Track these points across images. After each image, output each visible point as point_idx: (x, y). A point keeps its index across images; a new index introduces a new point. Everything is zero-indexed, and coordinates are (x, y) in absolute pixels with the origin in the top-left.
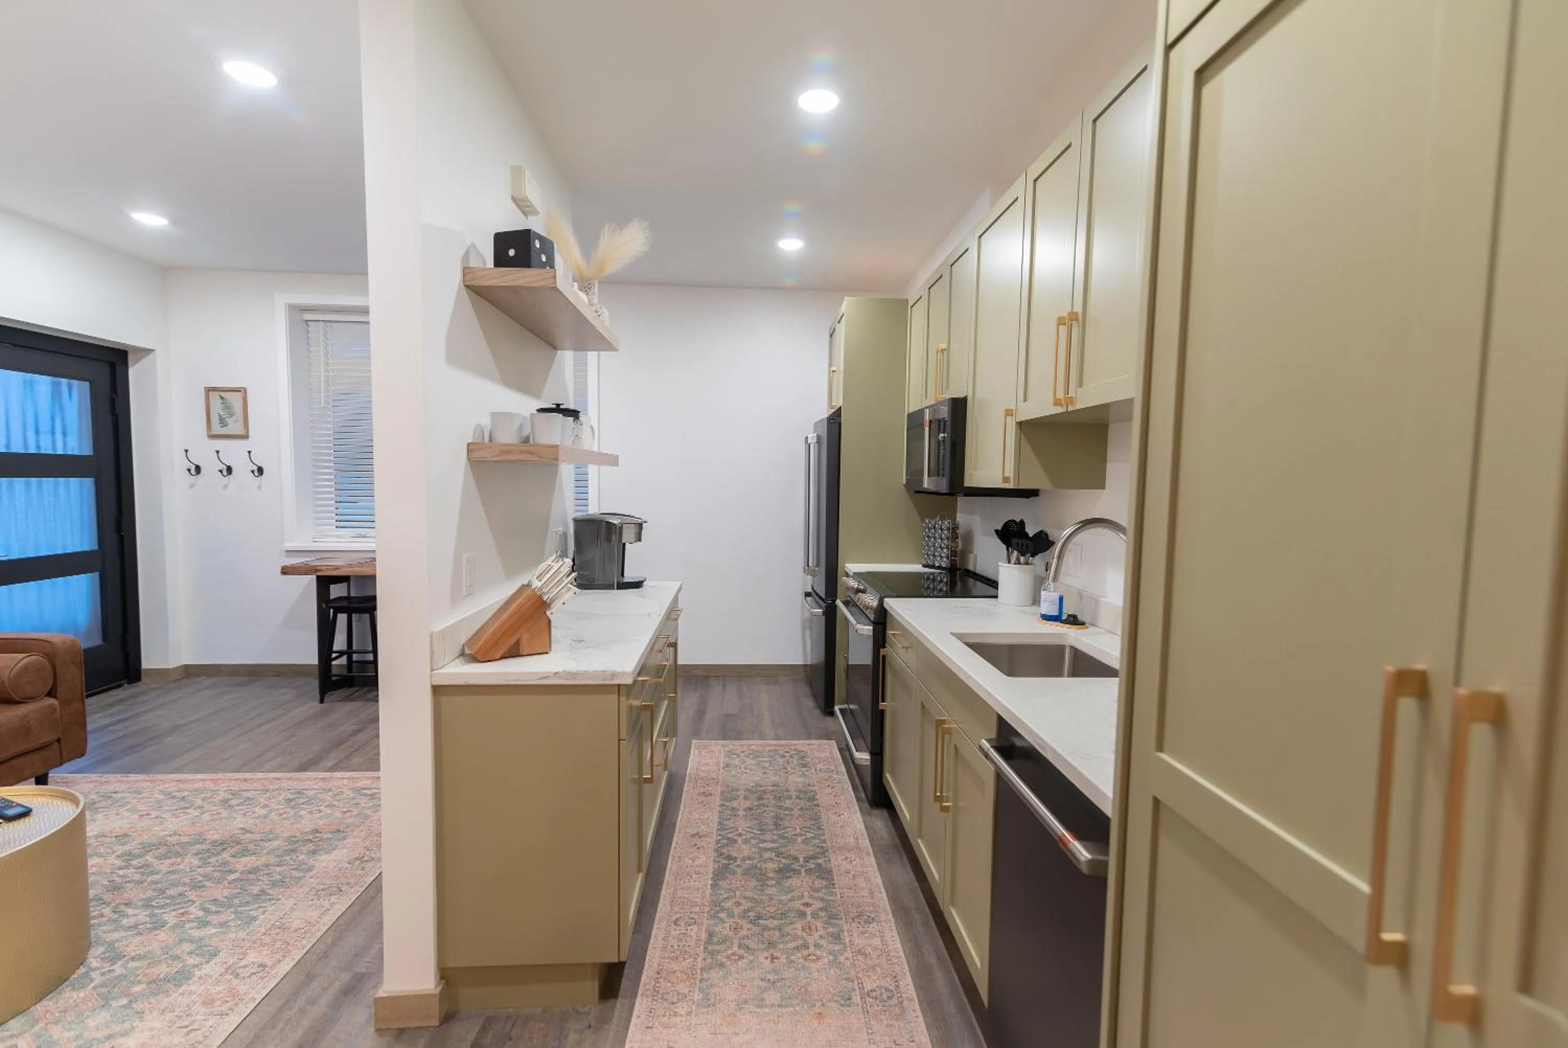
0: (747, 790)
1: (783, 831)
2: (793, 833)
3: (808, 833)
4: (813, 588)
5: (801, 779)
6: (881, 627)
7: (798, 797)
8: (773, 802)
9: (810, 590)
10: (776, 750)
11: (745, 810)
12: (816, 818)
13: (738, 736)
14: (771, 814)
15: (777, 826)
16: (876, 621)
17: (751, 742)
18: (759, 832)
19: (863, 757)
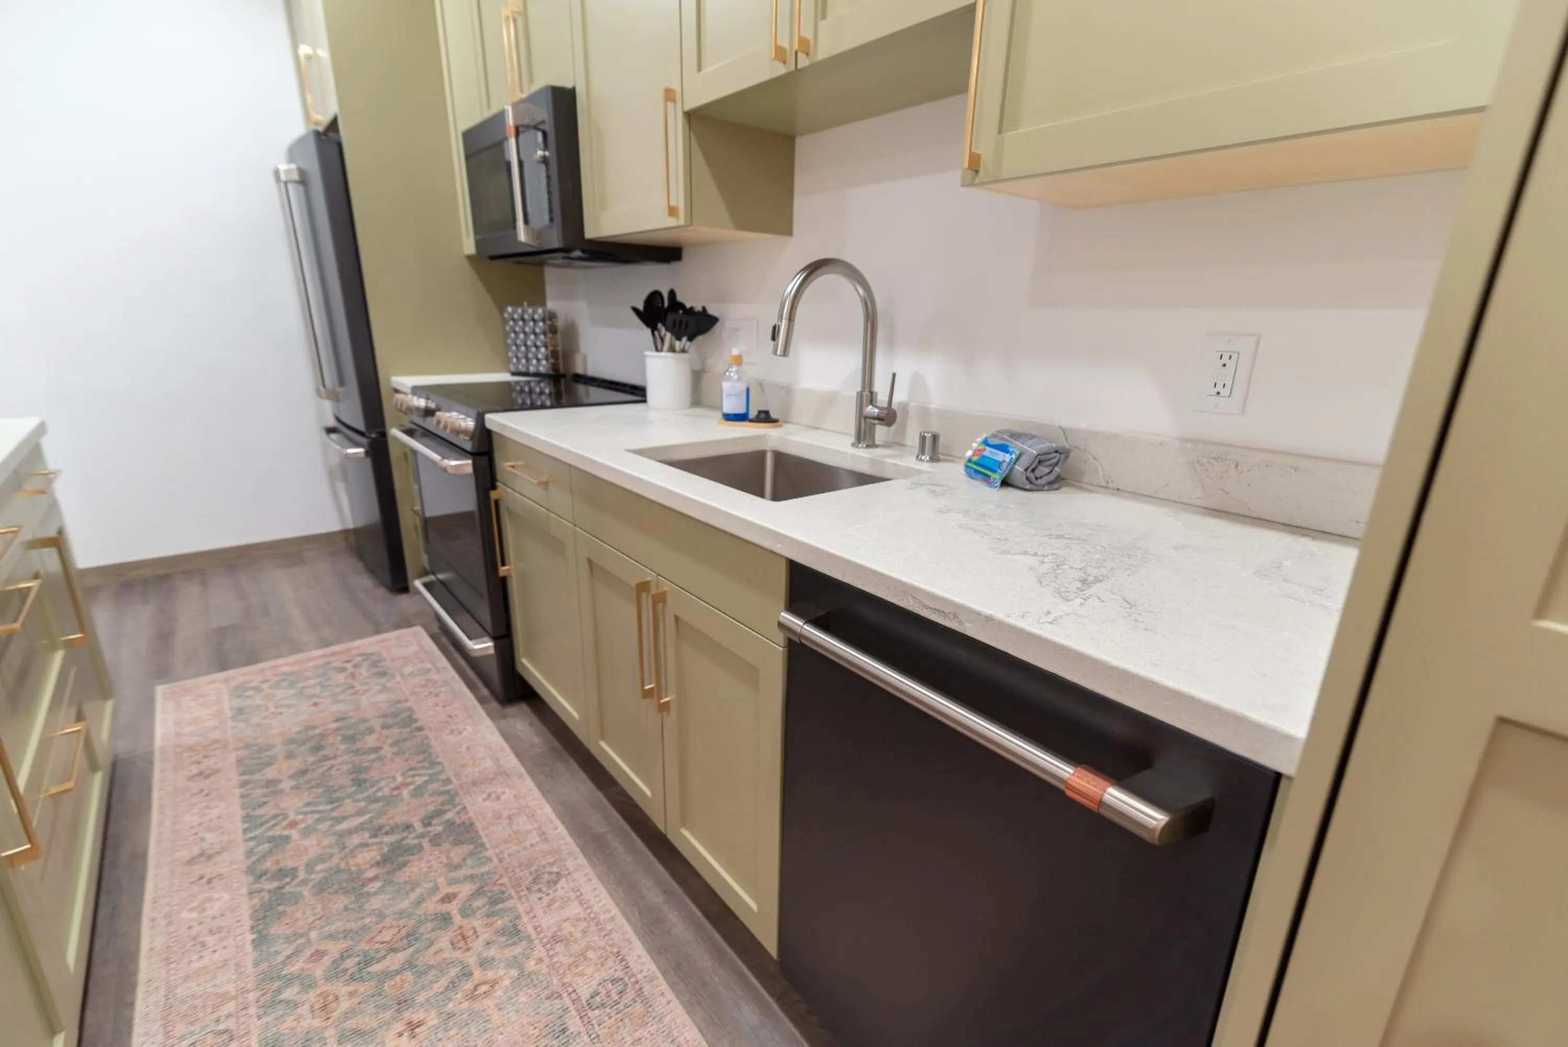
0: (291, 741)
1: (374, 789)
2: (393, 785)
3: (417, 778)
4: (338, 420)
5: (382, 697)
6: (485, 459)
7: (385, 727)
8: (343, 747)
9: (332, 423)
10: (328, 663)
11: (292, 777)
12: (425, 750)
13: (252, 658)
14: (345, 767)
15: (359, 783)
16: (475, 451)
17: (281, 661)
18: (329, 807)
19: (482, 646)
